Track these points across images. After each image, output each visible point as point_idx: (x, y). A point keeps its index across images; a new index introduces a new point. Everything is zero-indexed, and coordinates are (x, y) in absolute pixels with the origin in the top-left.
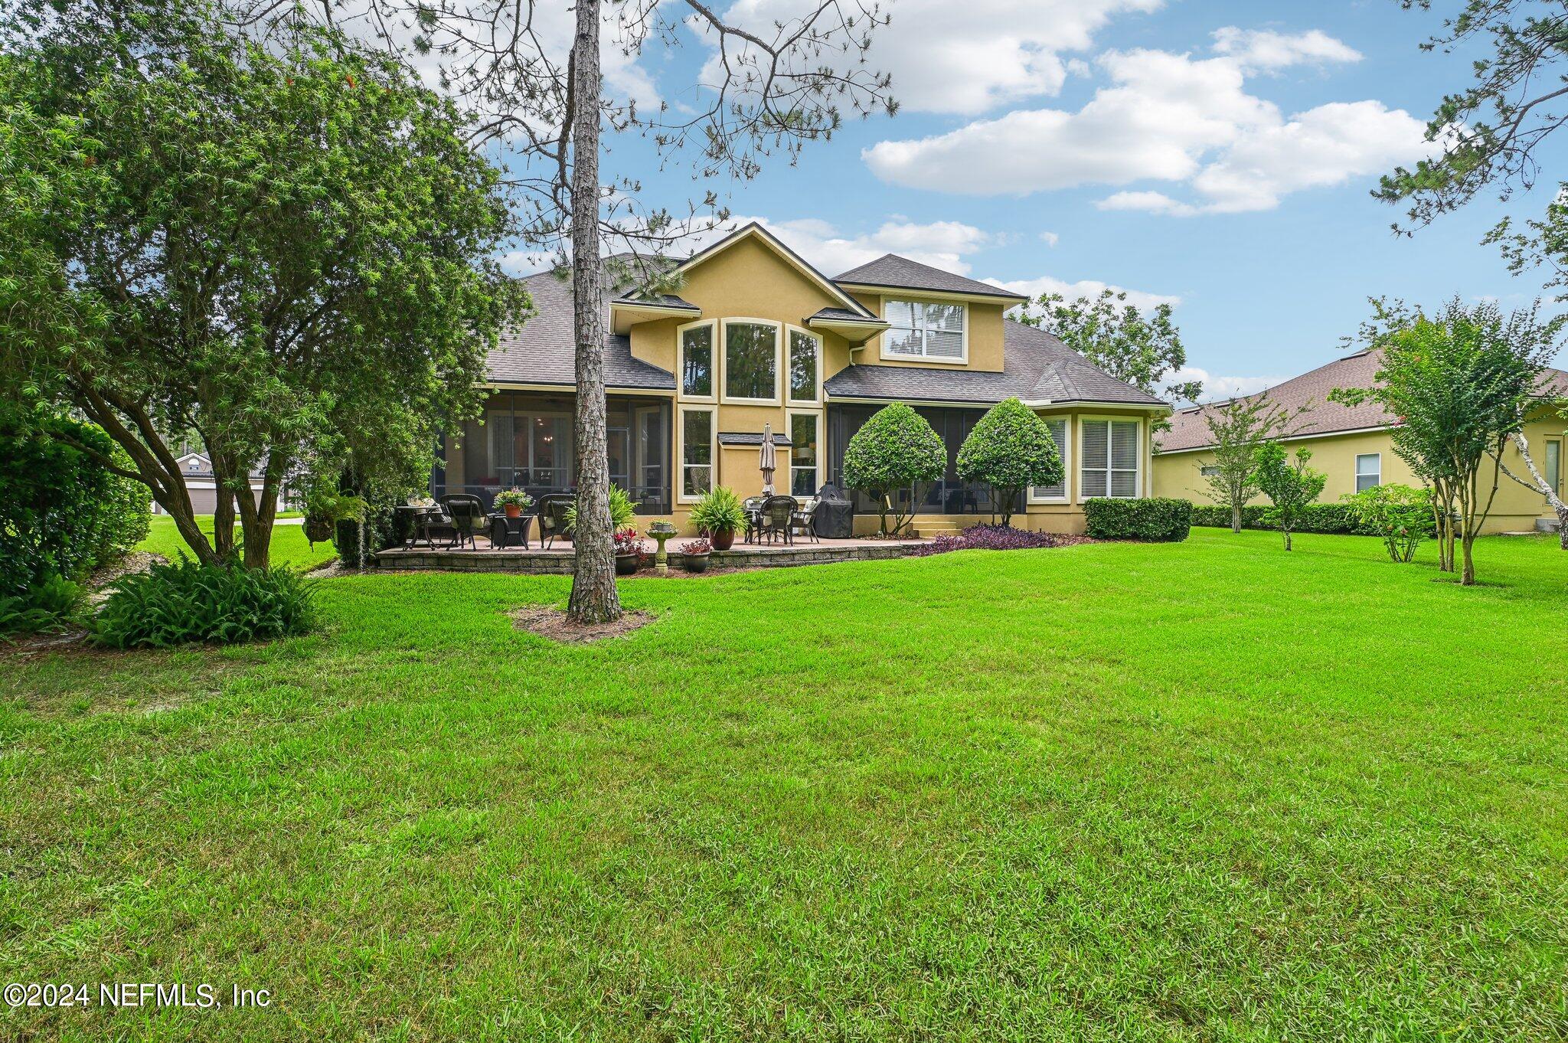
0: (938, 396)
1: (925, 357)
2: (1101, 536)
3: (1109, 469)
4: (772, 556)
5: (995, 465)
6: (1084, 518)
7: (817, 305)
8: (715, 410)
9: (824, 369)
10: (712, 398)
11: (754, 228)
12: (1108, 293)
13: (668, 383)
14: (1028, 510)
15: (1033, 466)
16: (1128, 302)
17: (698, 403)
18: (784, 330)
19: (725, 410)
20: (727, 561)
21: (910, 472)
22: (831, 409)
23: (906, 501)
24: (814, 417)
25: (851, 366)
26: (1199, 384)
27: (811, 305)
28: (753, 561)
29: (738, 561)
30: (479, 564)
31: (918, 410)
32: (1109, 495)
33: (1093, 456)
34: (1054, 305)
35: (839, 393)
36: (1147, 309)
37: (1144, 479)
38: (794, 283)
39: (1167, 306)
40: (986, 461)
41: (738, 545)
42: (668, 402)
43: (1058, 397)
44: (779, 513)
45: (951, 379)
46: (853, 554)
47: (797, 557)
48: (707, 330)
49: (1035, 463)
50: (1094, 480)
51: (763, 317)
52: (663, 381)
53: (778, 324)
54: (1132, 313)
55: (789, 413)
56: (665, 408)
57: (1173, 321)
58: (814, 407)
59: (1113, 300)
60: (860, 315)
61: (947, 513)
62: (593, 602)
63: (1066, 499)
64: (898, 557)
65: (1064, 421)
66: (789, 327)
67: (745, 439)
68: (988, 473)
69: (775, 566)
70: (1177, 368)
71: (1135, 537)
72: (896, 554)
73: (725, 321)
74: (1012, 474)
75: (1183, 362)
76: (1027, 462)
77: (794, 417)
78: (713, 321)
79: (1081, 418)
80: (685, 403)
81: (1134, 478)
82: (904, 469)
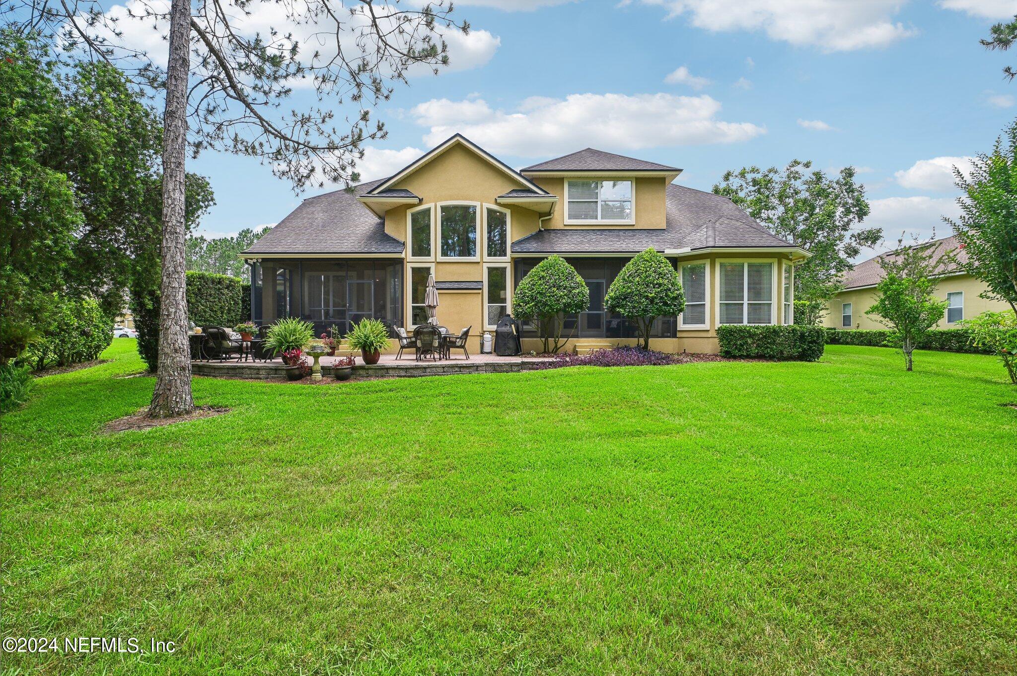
0: (599, 249)
1: (600, 221)
2: (728, 355)
3: (746, 302)
4: (406, 369)
5: (623, 300)
6: (717, 340)
7: (508, 188)
8: (433, 267)
9: (513, 233)
10: (431, 258)
11: (458, 138)
12: (796, 163)
13: (399, 249)
14: (679, 335)
15: (652, 301)
16: (813, 168)
17: (421, 262)
18: (482, 208)
19: (440, 267)
20: (370, 372)
21: (550, 307)
22: (516, 262)
23: (571, 328)
24: (505, 268)
25: (540, 231)
26: (879, 231)
27: (501, 188)
28: (391, 372)
29: (380, 372)
30: (217, 372)
31: (568, 260)
32: (745, 323)
33: (731, 291)
34: (749, 177)
35: (519, 250)
36: (833, 174)
37: (779, 308)
38: (489, 174)
39: (849, 169)
40: (617, 298)
41: (385, 360)
42: (400, 262)
43: (698, 245)
44: (427, 338)
45: (618, 236)
46: (480, 368)
47: (428, 370)
48: (428, 211)
49: (653, 298)
50: (731, 310)
51: (466, 199)
52: (396, 247)
53: (477, 204)
54: (818, 177)
55: (485, 266)
56: (398, 267)
57: (856, 181)
58: (504, 262)
59: (799, 168)
60: (536, 193)
61: (607, 337)
62: (161, 402)
63: (706, 326)
64: (519, 371)
65: (705, 264)
66: (486, 205)
67: (456, 286)
68: (618, 306)
69: (409, 377)
70: (860, 218)
71: (760, 357)
72: (516, 368)
73: (439, 204)
74: (634, 307)
75: (865, 214)
76: (647, 298)
77: (489, 268)
78: (431, 205)
79: (718, 262)
80: (412, 261)
81: (770, 309)
82: (545, 304)
